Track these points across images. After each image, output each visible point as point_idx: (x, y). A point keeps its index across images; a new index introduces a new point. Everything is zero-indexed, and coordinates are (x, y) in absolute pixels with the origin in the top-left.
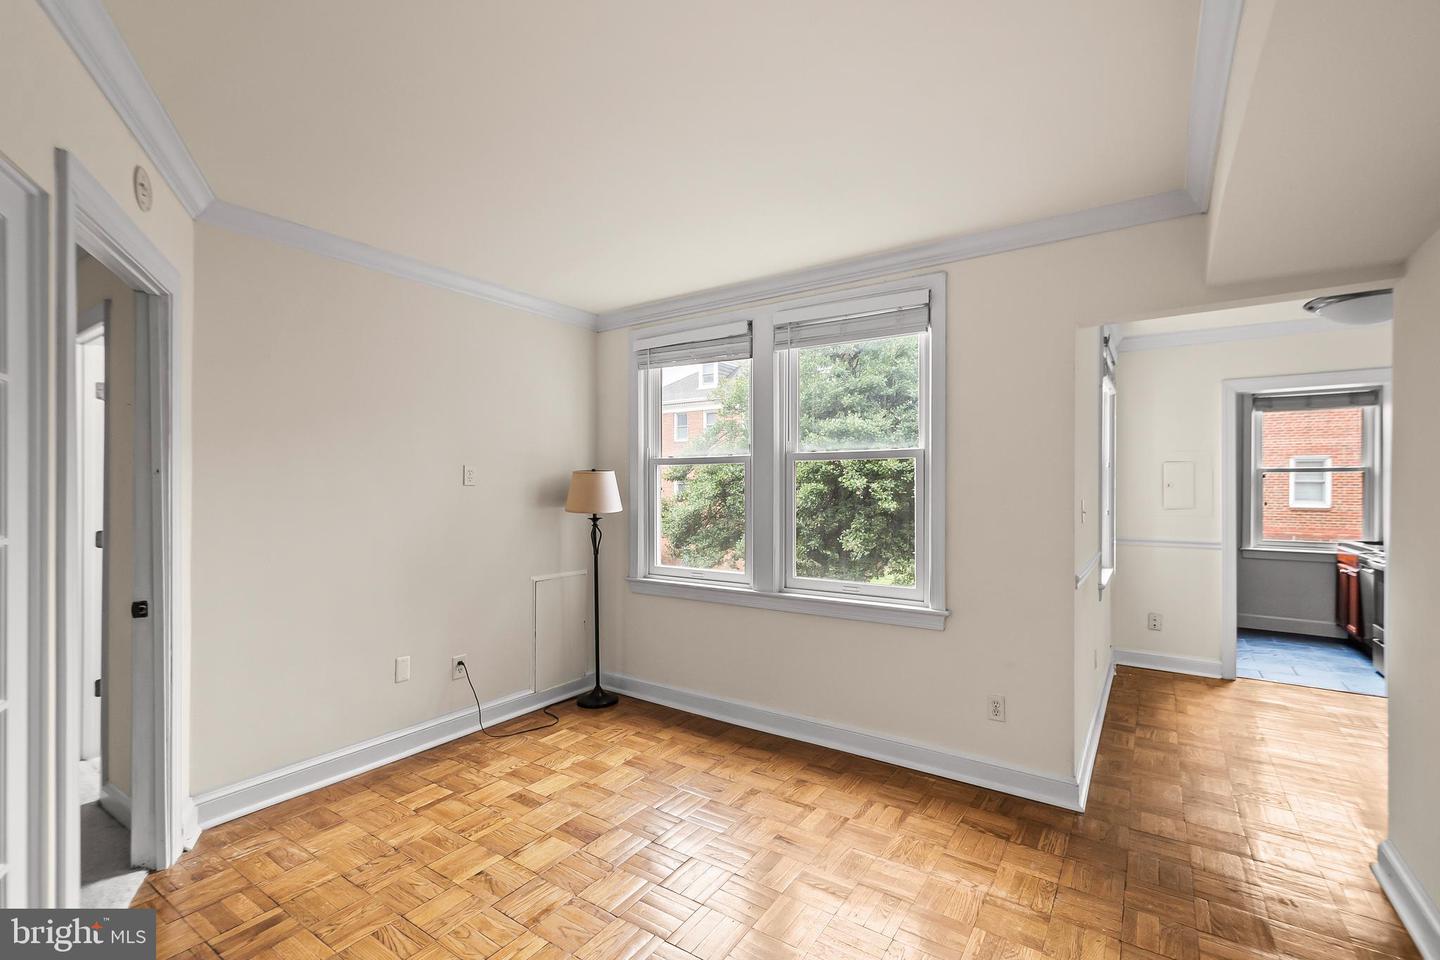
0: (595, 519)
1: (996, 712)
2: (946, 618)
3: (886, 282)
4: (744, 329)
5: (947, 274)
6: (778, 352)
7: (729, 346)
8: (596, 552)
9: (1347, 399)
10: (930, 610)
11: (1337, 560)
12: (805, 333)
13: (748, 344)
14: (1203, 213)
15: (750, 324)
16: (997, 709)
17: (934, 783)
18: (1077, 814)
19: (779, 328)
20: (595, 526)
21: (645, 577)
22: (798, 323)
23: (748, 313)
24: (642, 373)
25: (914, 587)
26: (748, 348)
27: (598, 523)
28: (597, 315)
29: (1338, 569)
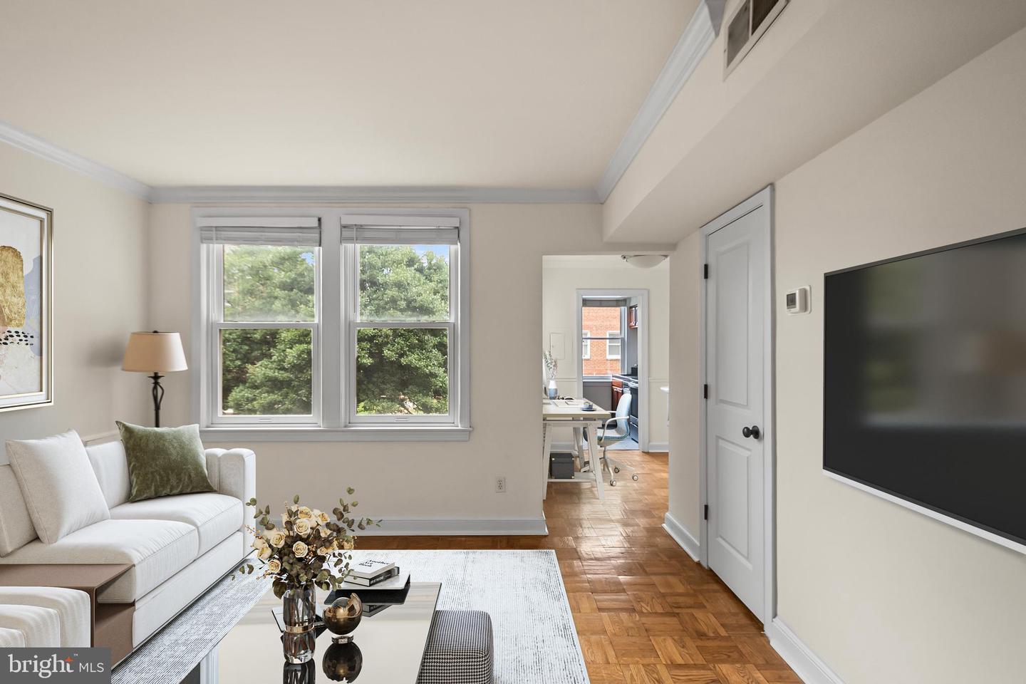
0: (156, 377)
1: (500, 487)
2: (470, 432)
3: (428, 207)
4: (315, 224)
5: (470, 210)
6: (344, 244)
7: (300, 234)
8: (157, 408)
9: (615, 303)
10: (459, 428)
11: (612, 384)
12: (368, 234)
13: (318, 235)
14: (602, 204)
15: (319, 220)
16: (501, 485)
17: (466, 541)
18: (546, 536)
19: (344, 227)
20: (156, 384)
21: (207, 427)
22: (361, 226)
23: (319, 211)
24: (204, 247)
25: (447, 415)
26: (318, 239)
27: (160, 381)
28: (152, 188)
29: (612, 390)
